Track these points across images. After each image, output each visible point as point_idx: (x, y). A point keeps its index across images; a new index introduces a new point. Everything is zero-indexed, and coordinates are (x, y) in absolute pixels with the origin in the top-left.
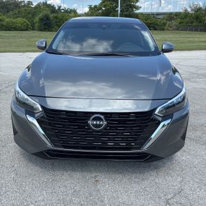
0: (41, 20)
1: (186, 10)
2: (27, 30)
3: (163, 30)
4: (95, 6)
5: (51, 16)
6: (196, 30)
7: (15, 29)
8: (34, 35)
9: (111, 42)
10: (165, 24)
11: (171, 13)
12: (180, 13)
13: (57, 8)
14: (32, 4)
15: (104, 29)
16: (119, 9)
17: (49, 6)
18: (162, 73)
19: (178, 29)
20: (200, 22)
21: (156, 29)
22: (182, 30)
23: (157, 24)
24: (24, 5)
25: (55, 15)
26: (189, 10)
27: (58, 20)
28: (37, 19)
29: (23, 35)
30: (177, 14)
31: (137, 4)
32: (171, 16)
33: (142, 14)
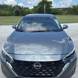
0: (16, 12)
1: (70, 7)
2: (10, 16)
3: (62, 14)
4: (36, 6)
5: (19, 10)
6: (74, 14)
7: (6, 15)
8: (13, 18)
9: (42, 24)
10: (62, 12)
11: (64, 8)
12: (68, 8)
13: (21, 7)
14: (12, 6)
15: (39, 20)
16: (45, 7)
17: (19, 6)
18: (64, 39)
19: (67, 14)
20: (75, 11)
21: (59, 14)
22: (68, 14)
23: (59, 12)
24: (9, 6)
25: (21, 10)
26: (71, 7)
27: (22, 12)
28: (14, 11)
29: (9, 18)
30: (67, 8)
31: (51, 5)
32: (64, 9)
33: (53, 9)
